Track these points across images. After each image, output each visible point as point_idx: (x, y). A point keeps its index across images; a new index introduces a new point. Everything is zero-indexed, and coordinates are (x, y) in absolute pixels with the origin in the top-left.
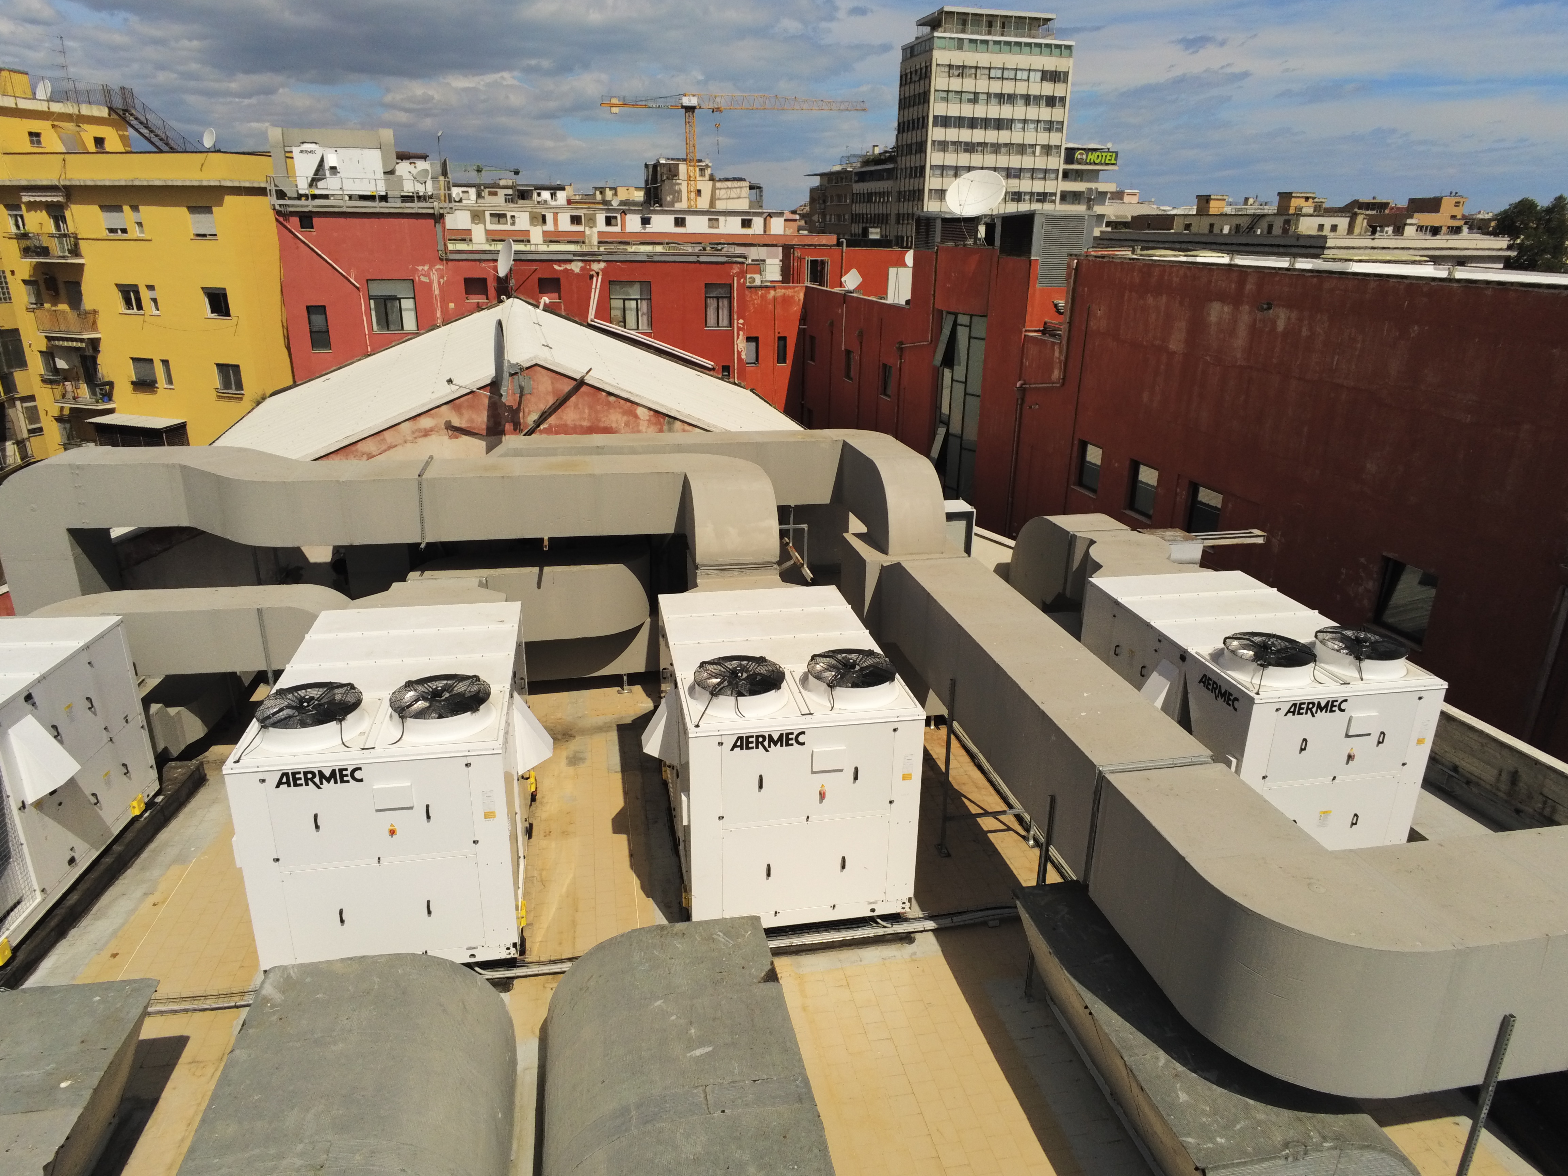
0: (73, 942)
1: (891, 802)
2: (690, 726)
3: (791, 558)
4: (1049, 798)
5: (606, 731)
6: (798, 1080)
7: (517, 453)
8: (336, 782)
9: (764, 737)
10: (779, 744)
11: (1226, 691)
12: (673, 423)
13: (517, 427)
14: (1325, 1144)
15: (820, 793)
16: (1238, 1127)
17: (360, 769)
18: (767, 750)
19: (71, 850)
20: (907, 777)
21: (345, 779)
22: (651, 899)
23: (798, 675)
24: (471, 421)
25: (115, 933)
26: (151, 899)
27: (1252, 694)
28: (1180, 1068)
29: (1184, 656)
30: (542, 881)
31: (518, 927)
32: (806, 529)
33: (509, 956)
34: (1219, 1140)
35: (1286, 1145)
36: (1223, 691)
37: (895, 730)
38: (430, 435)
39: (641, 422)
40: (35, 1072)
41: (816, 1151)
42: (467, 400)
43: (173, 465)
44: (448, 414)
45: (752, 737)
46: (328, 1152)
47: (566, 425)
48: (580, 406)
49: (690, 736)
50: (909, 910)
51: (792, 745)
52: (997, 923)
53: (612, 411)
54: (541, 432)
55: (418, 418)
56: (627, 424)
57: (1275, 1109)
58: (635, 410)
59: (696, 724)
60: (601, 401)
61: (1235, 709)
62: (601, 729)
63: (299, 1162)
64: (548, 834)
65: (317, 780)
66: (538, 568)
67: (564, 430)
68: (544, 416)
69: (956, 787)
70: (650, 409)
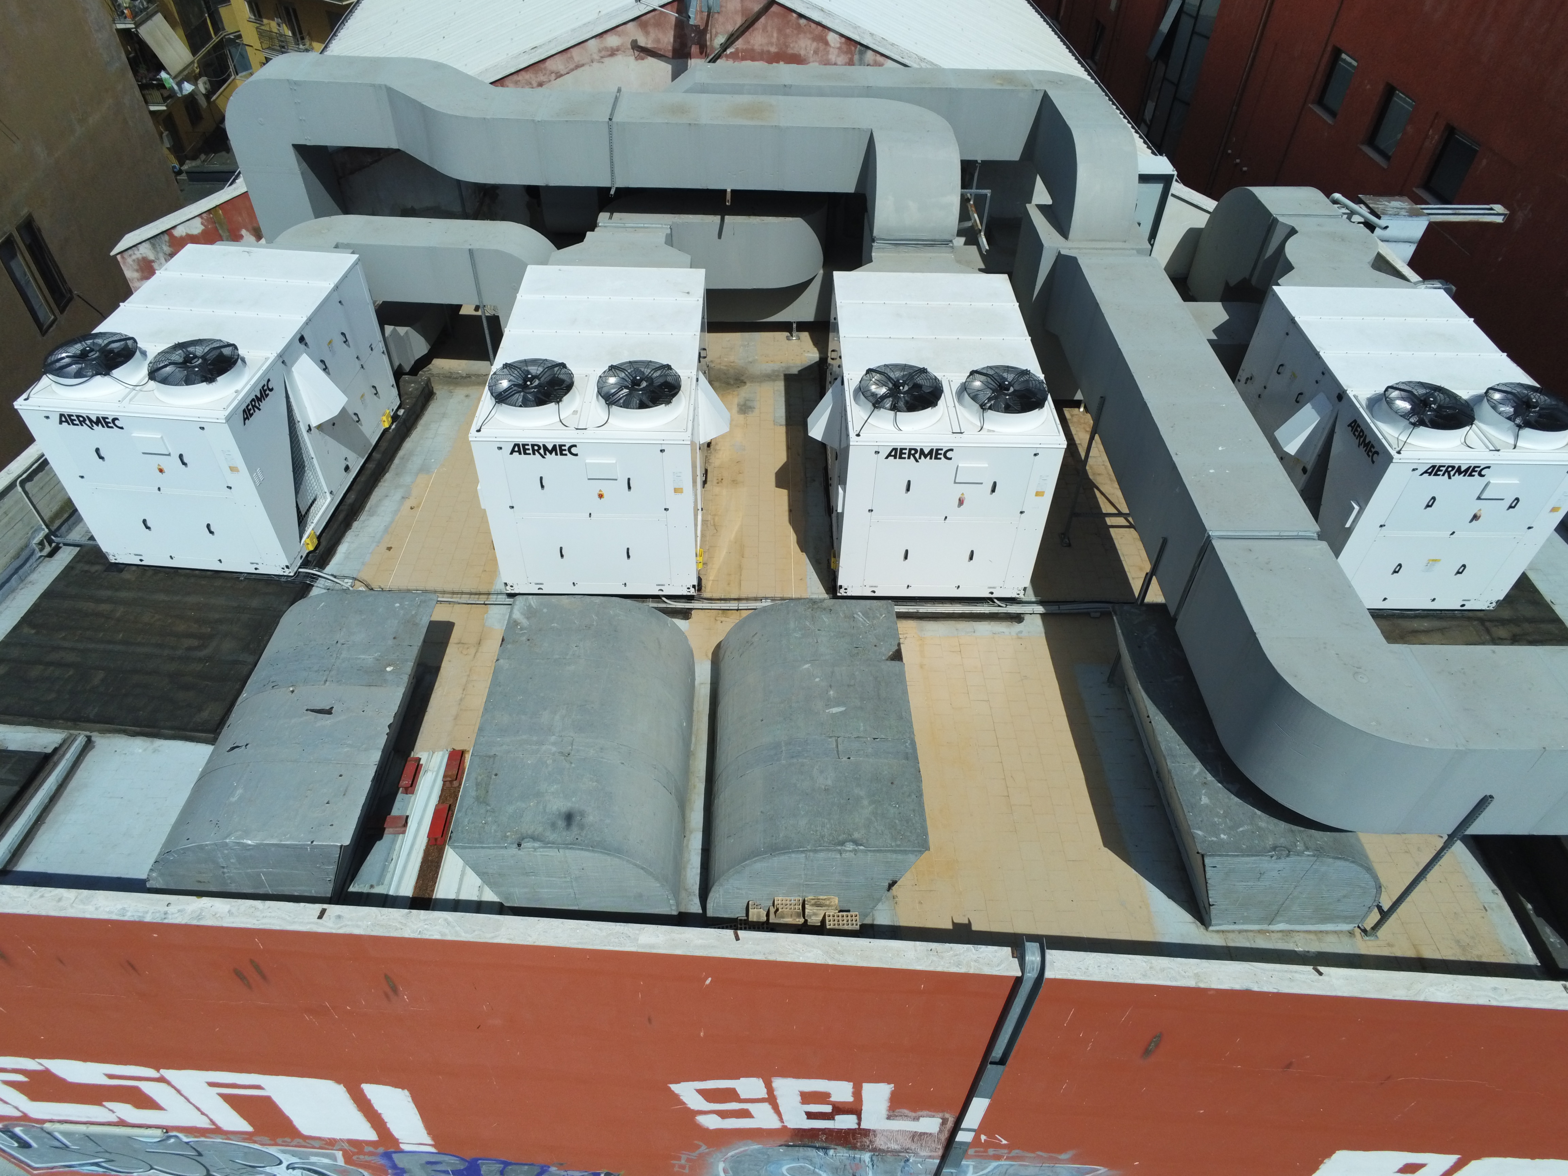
0: (357, 533)
1: (1022, 513)
2: (852, 434)
3: (971, 220)
4: (1161, 540)
5: (774, 380)
6: (907, 742)
7: (702, 89)
8: (556, 454)
9: (916, 451)
10: (929, 457)
11: (1370, 442)
12: (865, 52)
13: (703, 50)
14: (1305, 853)
15: (960, 500)
16: (1241, 829)
17: (575, 446)
18: (917, 461)
19: (345, 460)
20: (1039, 494)
21: (564, 452)
22: (804, 554)
23: (956, 386)
24: (658, 41)
25: (386, 530)
26: (408, 503)
27: (1393, 453)
28: (1210, 777)
29: (1341, 395)
30: (714, 525)
31: (697, 570)
32: (989, 195)
33: (689, 594)
34: (1222, 836)
35: (1274, 848)
36: (1367, 441)
37: (1035, 455)
38: (616, 55)
39: (831, 50)
40: (367, 657)
41: (914, 796)
42: (654, 17)
43: (380, 86)
44: (634, 32)
45: (906, 449)
46: (572, 744)
47: (753, 50)
48: (769, 29)
49: (851, 444)
50: (1023, 596)
51: (940, 459)
52: (1098, 615)
53: (801, 36)
54: (728, 57)
55: (605, 36)
56: (816, 52)
57: (1276, 821)
58: (826, 36)
59: (857, 433)
60: (790, 24)
61: (1373, 462)
62: (769, 377)
63: (554, 749)
64: (720, 481)
65: (542, 451)
66: (719, 217)
67: (751, 55)
68: (732, 39)
69: (1091, 477)
70: (842, 35)
